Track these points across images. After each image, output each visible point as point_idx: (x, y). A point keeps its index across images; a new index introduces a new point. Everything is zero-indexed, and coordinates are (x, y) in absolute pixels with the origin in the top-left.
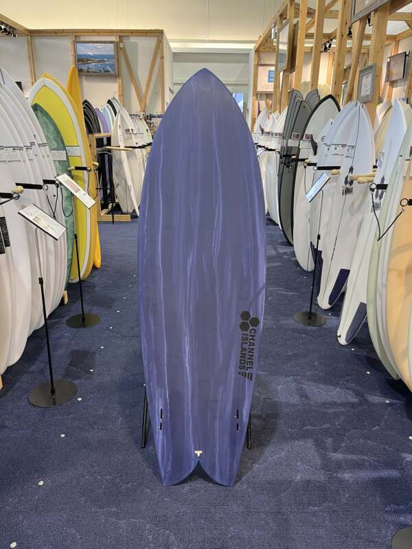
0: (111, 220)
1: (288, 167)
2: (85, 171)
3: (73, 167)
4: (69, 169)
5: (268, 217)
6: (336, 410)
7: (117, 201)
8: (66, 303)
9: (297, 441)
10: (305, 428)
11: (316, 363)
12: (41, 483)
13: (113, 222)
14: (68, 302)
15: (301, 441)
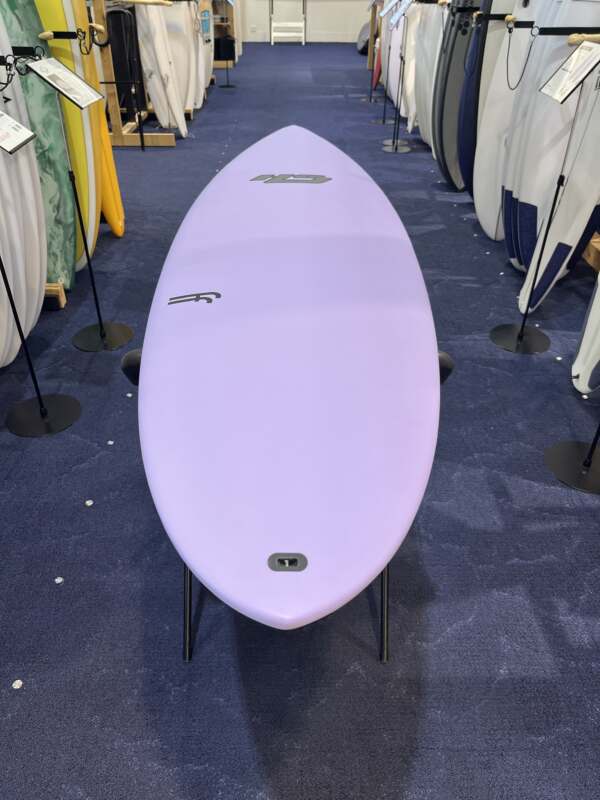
0: (139, 144)
1: (464, 33)
2: (75, 42)
3: (48, 33)
4: (40, 36)
5: (418, 136)
6: (565, 525)
7: (150, 107)
8: (62, 305)
9: (495, 593)
10: (509, 563)
11: (520, 426)
13: (143, 147)
14: (66, 305)
15: (504, 592)
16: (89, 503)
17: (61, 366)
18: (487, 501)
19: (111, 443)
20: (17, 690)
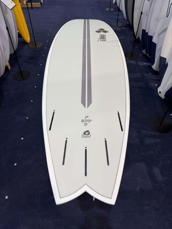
8: (10, 69)
9: (137, 163)
10: (140, 154)
13: (32, 8)
14: (11, 68)
15: (139, 163)
16: (22, 139)
17: (10, 91)
18: (135, 134)
19: (27, 118)
20: (7, 199)
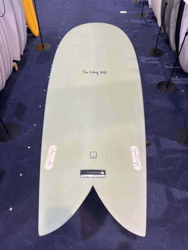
6: (177, 156)
9: (153, 180)
12: (11, 209)
16: (29, 147)
19: (35, 125)
